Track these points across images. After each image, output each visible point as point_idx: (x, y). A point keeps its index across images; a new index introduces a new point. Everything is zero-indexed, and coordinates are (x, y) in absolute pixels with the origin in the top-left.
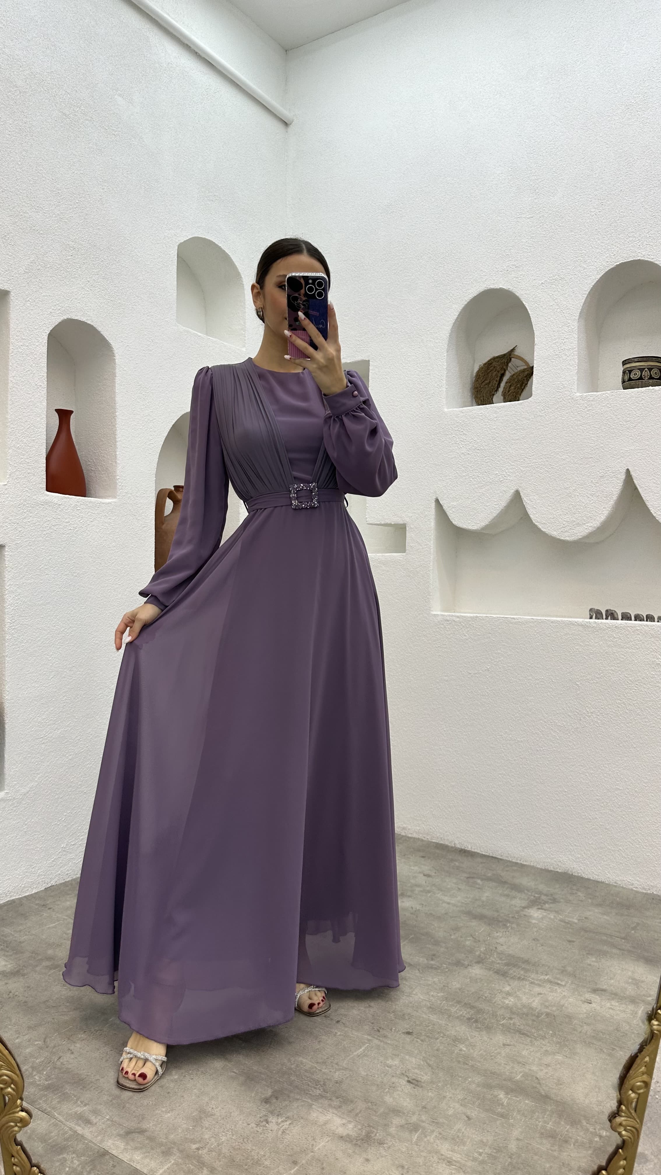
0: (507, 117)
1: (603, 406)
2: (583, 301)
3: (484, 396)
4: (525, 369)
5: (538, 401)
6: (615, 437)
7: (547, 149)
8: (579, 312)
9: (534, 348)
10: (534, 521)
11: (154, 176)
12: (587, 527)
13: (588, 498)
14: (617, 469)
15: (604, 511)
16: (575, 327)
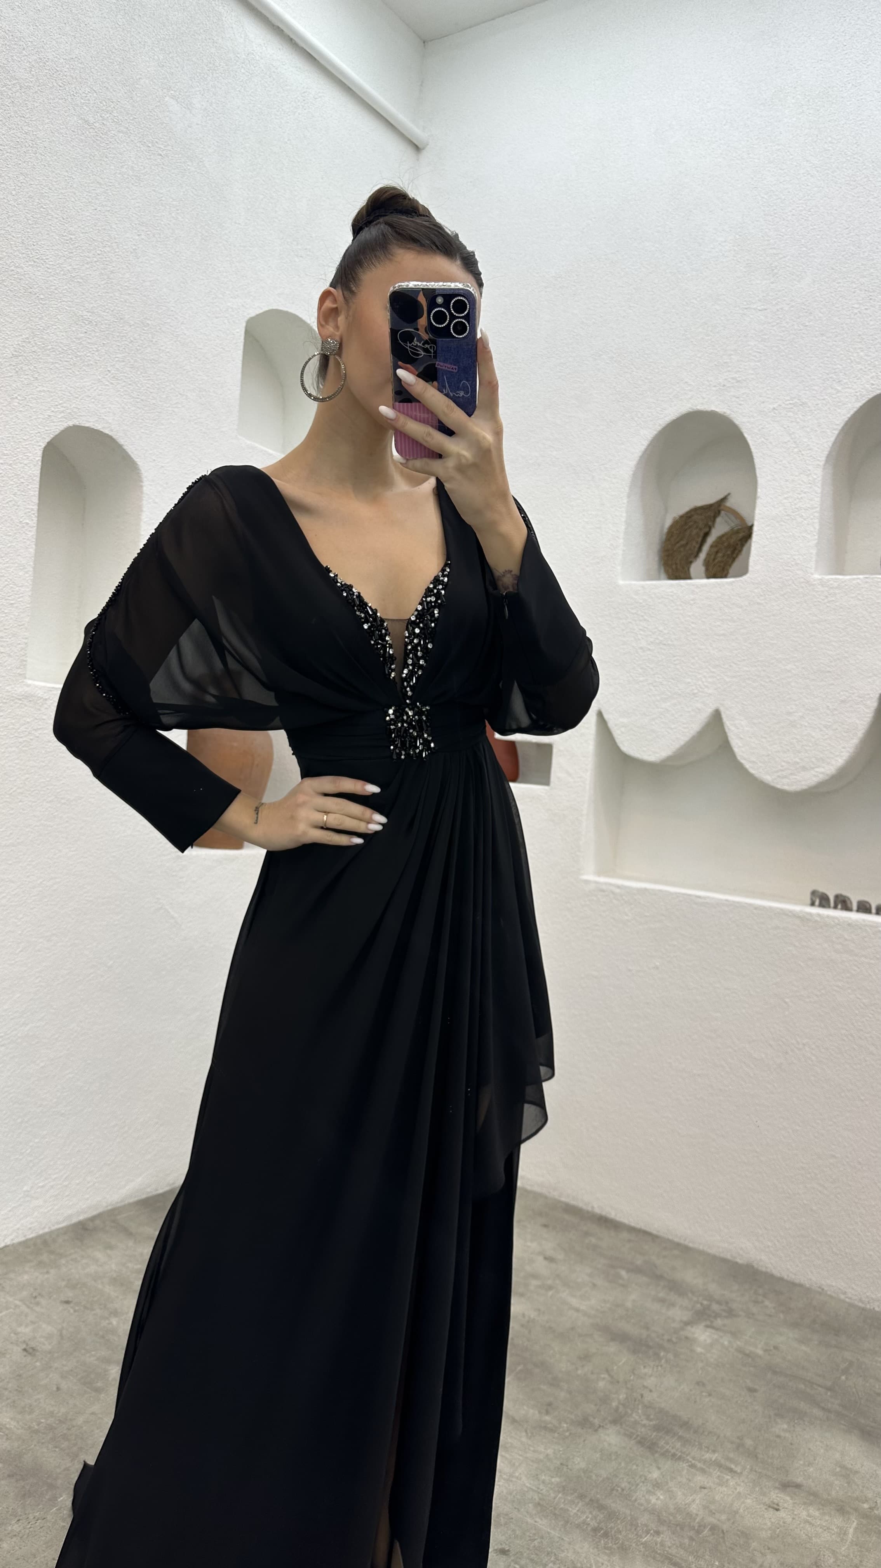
1: (852, 598)
2: (833, 439)
3: (676, 564)
4: (741, 529)
5: (757, 582)
6: (866, 644)
7: (794, 211)
8: (825, 456)
9: (756, 500)
10: (738, 757)
11: (218, 219)
12: (816, 774)
13: (821, 730)
14: (866, 693)
15: (842, 752)
16: (818, 477)
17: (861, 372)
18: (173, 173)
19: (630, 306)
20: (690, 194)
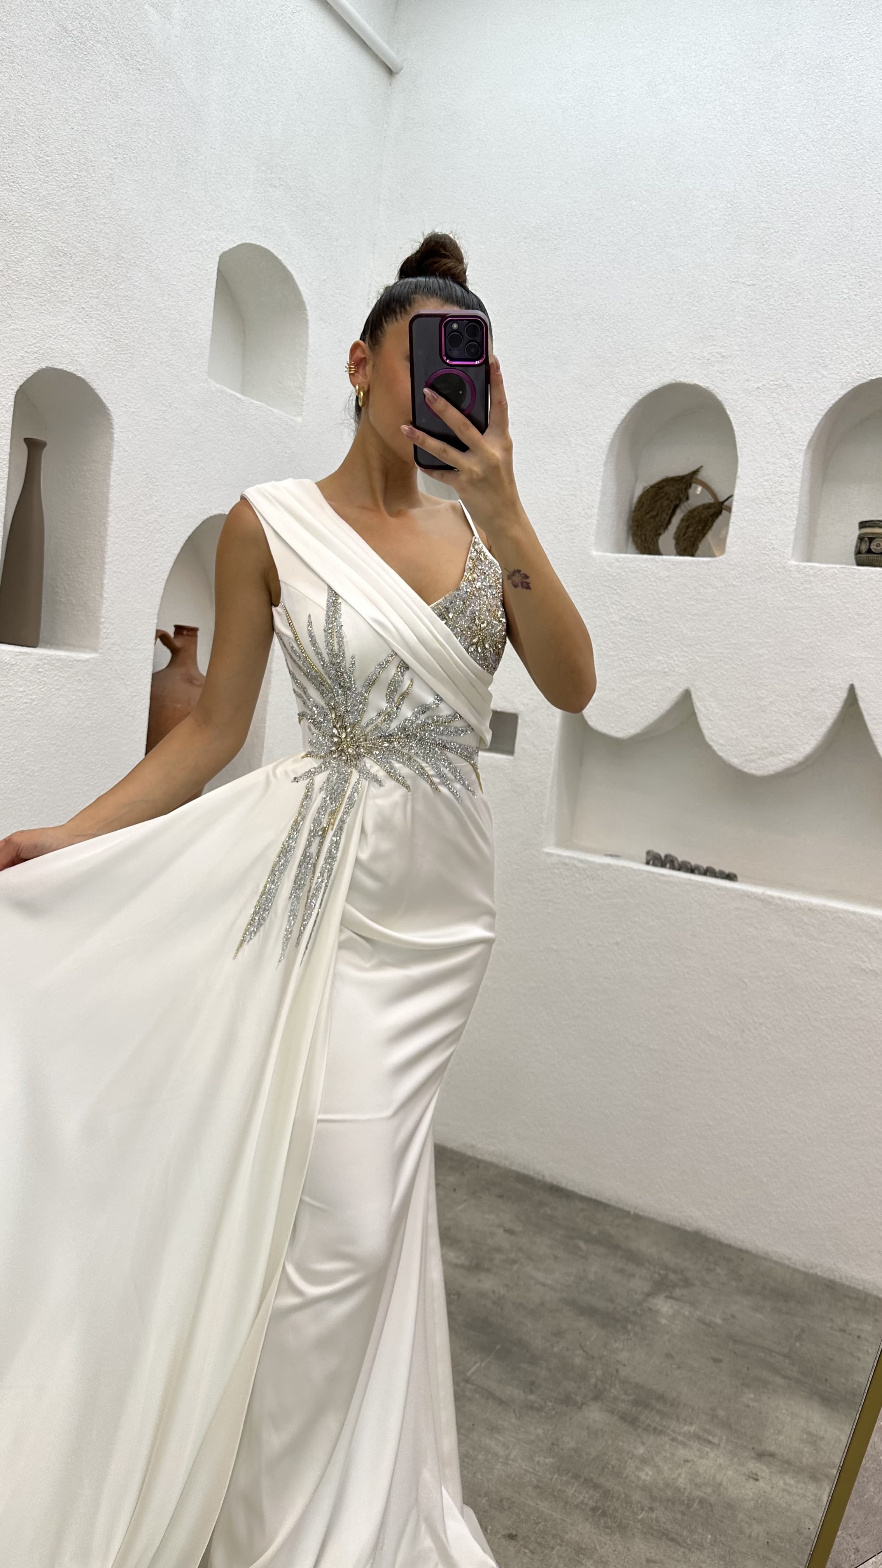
0: (734, 123)
1: (828, 587)
5: (733, 563)
6: (839, 633)
7: (788, 185)
8: (809, 439)
9: (734, 483)
10: (707, 740)
11: (194, 142)
12: (783, 760)
13: (791, 717)
14: (837, 682)
15: (810, 740)
16: (799, 462)
17: (847, 358)
18: (151, 91)
19: (615, 268)
20: (682, 154)
